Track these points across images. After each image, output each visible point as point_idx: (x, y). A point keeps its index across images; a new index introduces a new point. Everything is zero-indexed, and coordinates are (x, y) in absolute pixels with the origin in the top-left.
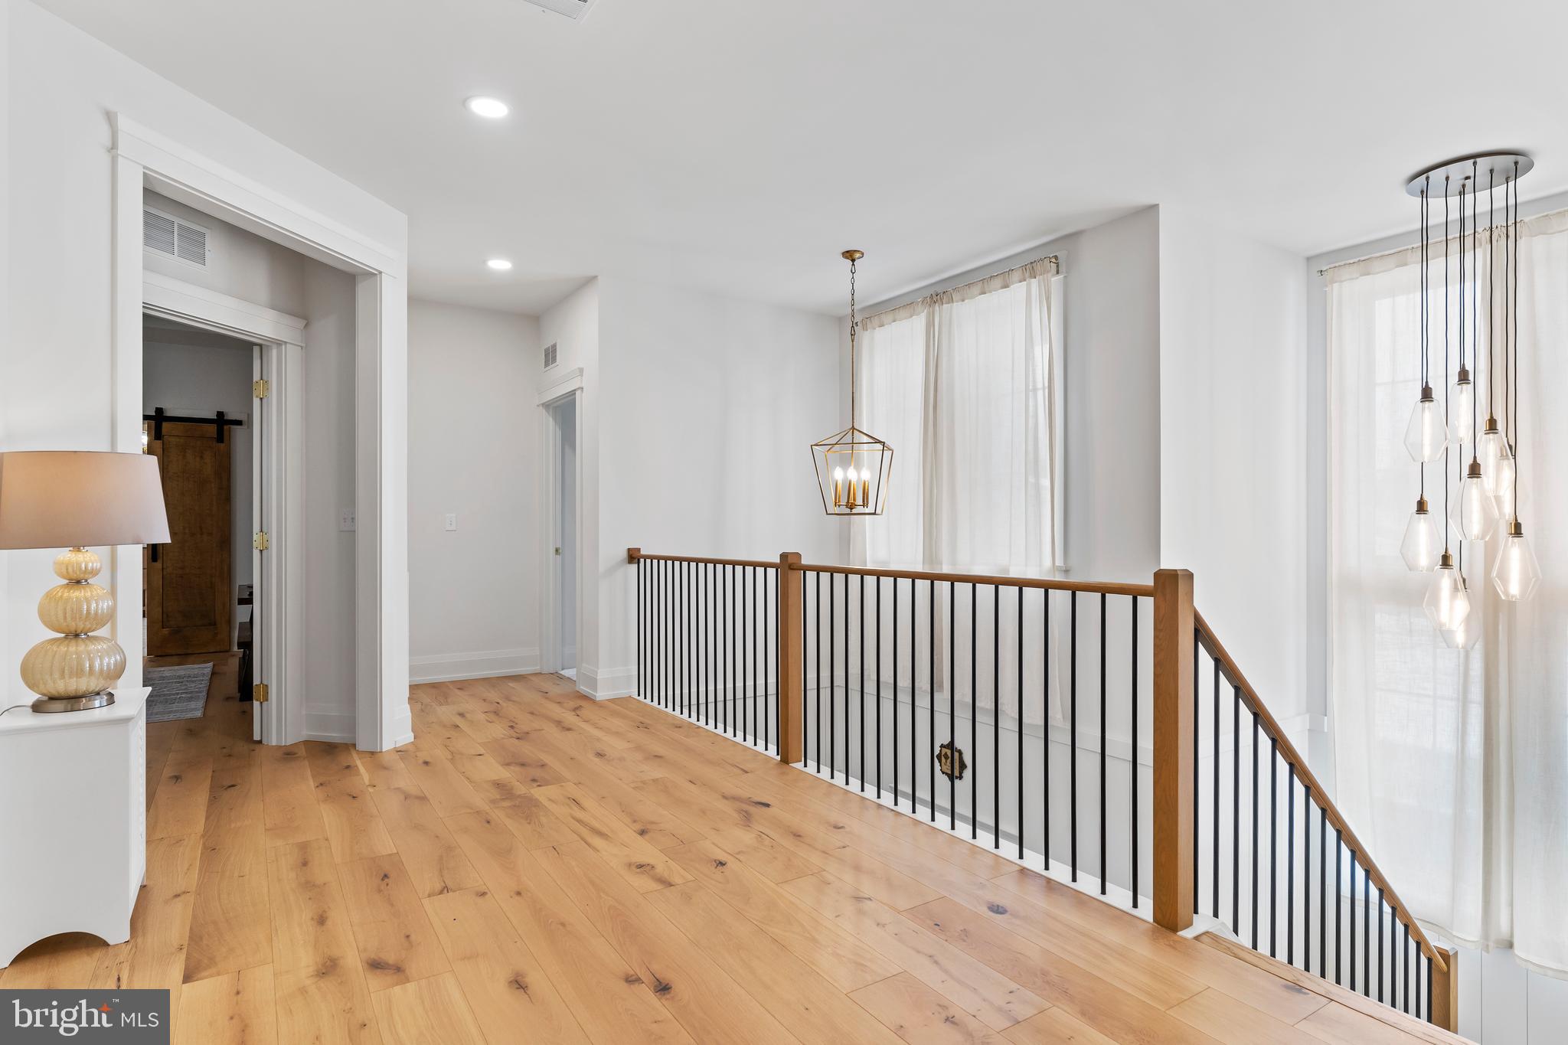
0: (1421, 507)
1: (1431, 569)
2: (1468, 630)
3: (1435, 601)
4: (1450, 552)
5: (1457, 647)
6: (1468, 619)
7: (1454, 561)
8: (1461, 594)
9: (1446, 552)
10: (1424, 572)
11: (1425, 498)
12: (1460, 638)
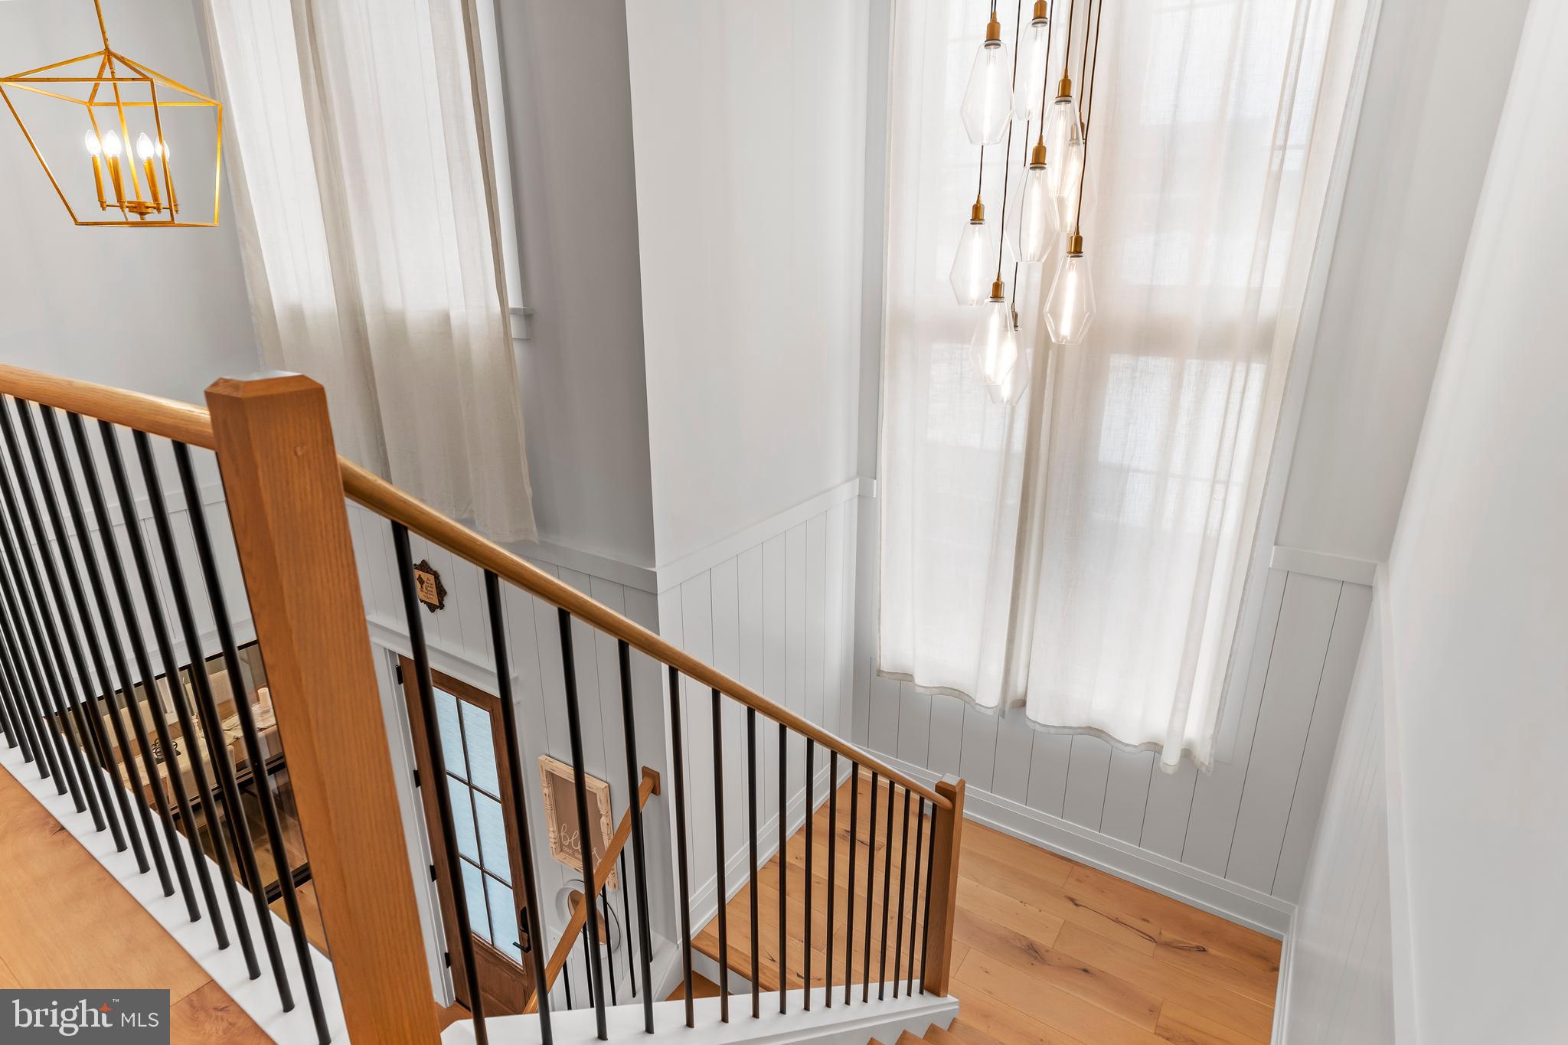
0: (977, 215)
1: (980, 302)
2: (1015, 382)
3: (982, 341)
4: (1003, 279)
5: (1002, 402)
6: (1017, 366)
7: (1007, 292)
8: (1011, 334)
9: (998, 279)
10: (974, 306)
11: (983, 201)
12: (1006, 392)
